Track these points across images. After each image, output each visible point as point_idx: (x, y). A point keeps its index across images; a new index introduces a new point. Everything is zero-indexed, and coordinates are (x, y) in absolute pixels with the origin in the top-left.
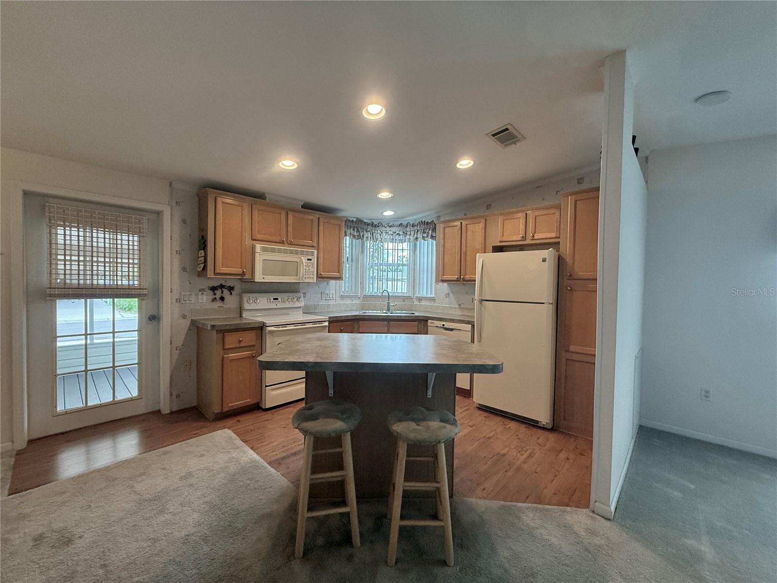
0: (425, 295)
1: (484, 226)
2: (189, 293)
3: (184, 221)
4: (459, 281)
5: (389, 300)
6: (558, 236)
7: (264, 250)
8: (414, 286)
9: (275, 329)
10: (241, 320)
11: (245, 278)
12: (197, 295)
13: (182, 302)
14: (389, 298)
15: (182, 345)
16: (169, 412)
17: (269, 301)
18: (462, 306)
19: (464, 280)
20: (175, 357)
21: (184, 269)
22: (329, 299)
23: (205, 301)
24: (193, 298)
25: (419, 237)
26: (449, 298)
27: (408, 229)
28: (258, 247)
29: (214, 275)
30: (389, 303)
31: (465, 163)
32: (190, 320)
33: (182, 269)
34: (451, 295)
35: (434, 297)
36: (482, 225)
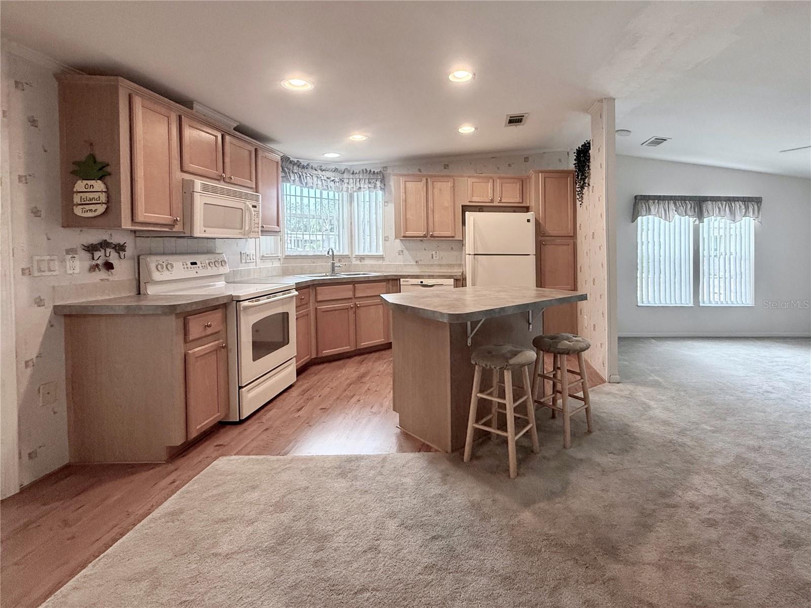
0: (366, 253)
1: (452, 185)
2: (48, 257)
3: (33, 122)
4: (426, 237)
5: (333, 260)
6: (521, 201)
7: (205, 188)
8: (352, 243)
9: (251, 304)
10: (140, 300)
11: (174, 230)
12: (63, 261)
13: (36, 274)
14: (333, 258)
15: (37, 357)
16: (18, 492)
17: (185, 266)
18: (420, 263)
19: (432, 236)
20: (25, 382)
21: (35, 212)
22: (249, 261)
23: (77, 271)
24: (56, 265)
25: (362, 187)
26: (403, 255)
27: (345, 176)
28: (198, 183)
29: (132, 225)
30: (333, 264)
31: (467, 129)
32: (52, 307)
33: (32, 212)
34: (406, 252)
35: (383, 255)
36: (450, 184)
